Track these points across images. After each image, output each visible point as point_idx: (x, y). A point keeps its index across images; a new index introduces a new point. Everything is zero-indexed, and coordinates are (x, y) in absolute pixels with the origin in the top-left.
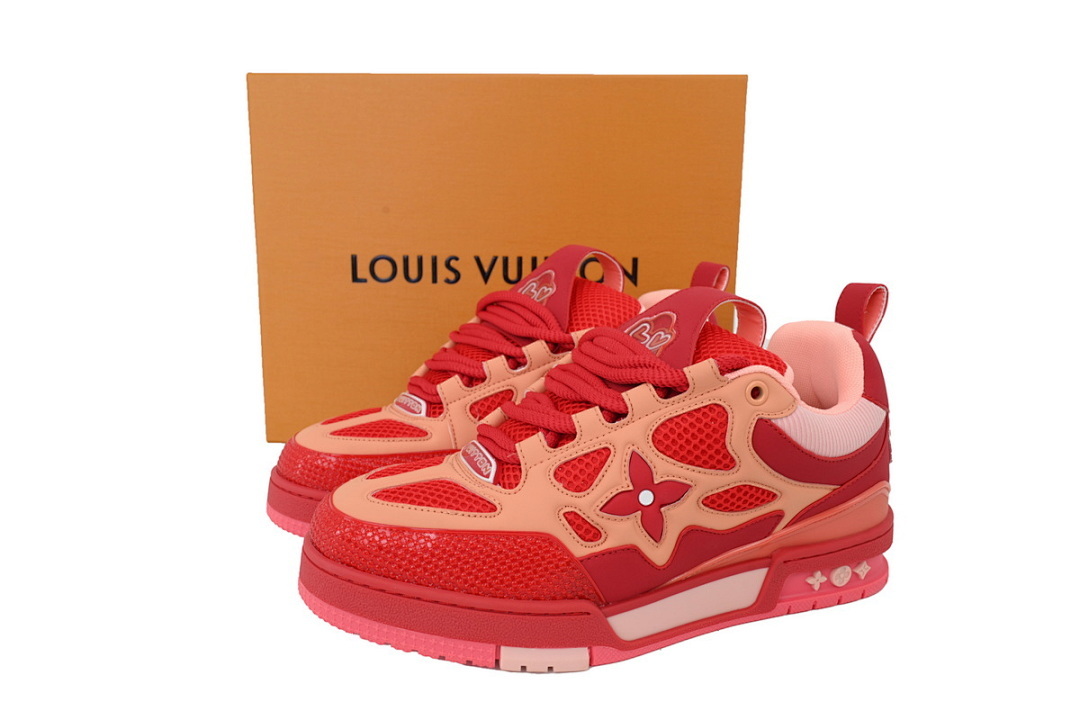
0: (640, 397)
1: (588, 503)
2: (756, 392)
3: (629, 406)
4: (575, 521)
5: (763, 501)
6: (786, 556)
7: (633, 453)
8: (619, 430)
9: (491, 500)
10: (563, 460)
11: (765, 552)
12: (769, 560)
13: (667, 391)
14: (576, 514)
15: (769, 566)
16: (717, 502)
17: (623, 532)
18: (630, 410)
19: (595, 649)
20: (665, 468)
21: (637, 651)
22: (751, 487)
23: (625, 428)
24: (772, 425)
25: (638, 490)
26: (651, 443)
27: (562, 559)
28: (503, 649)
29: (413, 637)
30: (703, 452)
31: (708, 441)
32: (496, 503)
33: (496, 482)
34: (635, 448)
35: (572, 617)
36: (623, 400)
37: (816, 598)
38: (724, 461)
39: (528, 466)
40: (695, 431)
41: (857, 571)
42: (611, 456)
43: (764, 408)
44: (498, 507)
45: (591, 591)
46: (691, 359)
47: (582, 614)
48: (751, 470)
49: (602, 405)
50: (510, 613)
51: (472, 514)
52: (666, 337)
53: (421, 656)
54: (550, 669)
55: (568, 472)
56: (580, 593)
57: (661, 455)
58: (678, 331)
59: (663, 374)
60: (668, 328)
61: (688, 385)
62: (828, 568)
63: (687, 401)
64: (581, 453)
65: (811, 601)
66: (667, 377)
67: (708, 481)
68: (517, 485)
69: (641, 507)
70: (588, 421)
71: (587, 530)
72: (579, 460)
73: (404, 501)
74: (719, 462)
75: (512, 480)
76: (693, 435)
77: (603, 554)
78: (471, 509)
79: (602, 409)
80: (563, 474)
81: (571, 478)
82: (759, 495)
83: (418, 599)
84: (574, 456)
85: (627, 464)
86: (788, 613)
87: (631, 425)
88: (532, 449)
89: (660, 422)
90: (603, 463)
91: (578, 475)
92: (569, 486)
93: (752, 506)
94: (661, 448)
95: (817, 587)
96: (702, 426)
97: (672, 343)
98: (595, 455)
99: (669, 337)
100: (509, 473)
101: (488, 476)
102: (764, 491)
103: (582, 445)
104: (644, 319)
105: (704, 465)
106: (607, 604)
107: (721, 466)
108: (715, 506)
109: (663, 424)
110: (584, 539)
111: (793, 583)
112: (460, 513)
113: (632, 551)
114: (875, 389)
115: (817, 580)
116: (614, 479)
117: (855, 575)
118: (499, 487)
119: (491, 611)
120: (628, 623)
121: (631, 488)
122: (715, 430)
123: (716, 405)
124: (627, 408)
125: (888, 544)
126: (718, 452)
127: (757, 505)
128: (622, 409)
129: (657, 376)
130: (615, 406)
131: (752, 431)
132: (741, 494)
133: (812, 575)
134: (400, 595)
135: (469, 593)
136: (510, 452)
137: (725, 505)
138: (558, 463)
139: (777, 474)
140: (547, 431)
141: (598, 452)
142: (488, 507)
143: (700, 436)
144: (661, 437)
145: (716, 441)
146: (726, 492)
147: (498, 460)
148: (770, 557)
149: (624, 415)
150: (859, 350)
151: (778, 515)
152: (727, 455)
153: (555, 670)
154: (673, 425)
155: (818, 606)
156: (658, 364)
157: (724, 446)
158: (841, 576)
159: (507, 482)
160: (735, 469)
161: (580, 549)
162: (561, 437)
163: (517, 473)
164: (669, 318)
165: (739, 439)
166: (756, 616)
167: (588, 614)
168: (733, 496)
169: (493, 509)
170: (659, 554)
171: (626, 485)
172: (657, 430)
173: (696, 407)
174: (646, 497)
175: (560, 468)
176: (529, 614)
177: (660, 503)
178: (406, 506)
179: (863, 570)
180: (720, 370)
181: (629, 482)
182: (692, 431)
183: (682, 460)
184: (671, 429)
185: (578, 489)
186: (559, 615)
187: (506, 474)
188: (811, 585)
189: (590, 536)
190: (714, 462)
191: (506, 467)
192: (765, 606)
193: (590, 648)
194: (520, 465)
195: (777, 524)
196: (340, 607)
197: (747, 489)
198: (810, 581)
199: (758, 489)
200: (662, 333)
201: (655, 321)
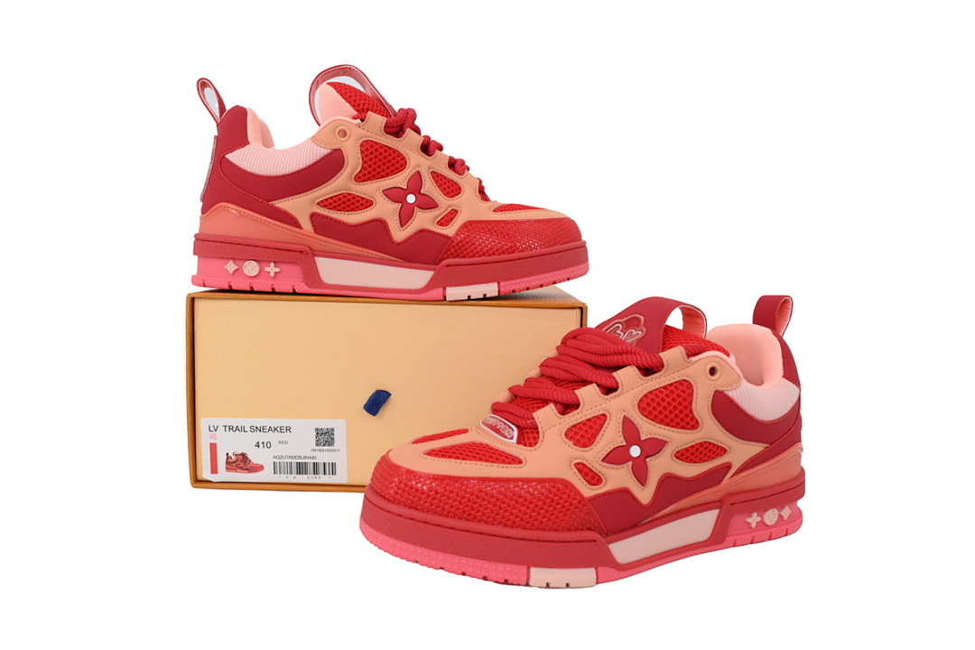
0: (627, 376)
1: (593, 456)
2: (713, 371)
3: (619, 381)
4: (583, 469)
5: (718, 455)
6: (732, 500)
7: (625, 417)
8: (613, 401)
9: (517, 455)
10: (572, 424)
11: (716, 497)
12: (720, 503)
13: (647, 371)
14: (583, 464)
15: (720, 507)
16: (685, 455)
17: (618, 477)
18: (620, 384)
19: (600, 569)
20: (648, 429)
21: (629, 572)
22: (710, 443)
23: (617, 399)
24: (725, 395)
25: (630, 444)
26: (637, 410)
27: (574, 499)
28: (532, 569)
29: (464, 561)
30: (676, 416)
31: (680, 408)
32: (522, 457)
33: (519, 442)
34: (625, 413)
35: (584, 544)
36: (614, 378)
37: (754, 534)
38: (691, 423)
39: (544, 429)
40: (670, 400)
41: (782, 513)
42: (608, 419)
43: (719, 382)
44: (524, 461)
45: (596, 524)
46: (661, 347)
47: (590, 541)
48: (710, 430)
49: (598, 382)
50: (538, 541)
51: (505, 465)
52: (637, 333)
53: (447, 573)
54: (568, 586)
55: (576, 433)
56: (588, 526)
57: (645, 418)
58: (647, 328)
59: (644, 358)
60: (638, 326)
61: (663, 366)
62: (762, 510)
63: (663, 378)
64: (584, 419)
65: (750, 536)
66: (646, 360)
67: (680, 438)
68: (536, 444)
69: (631, 458)
70: (589, 395)
71: (593, 478)
72: (584, 423)
73: (450, 457)
74: (688, 423)
75: (532, 441)
76: (668, 403)
77: (604, 494)
78: (503, 462)
79: (598, 385)
80: (572, 434)
81: (579, 437)
82: (715, 449)
83: (467, 531)
84: (579, 421)
85: (621, 425)
86: (734, 546)
87: (621, 397)
88: (546, 416)
89: (643, 394)
90: (602, 425)
91: (584, 434)
92: (577, 443)
93: (710, 458)
94: (646, 413)
95: (754, 526)
96: (675, 396)
97: (643, 337)
98: (596, 419)
99: (640, 333)
100: (529, 435)
101: (512, 438)
102: (718, 447)
103: (585, 413)
104: (616, 321)
105: (677, 426)
106: (607, 535)
107: (690, 427)
108: (683, 458)
109: (645, 396)
110: (590, 483)
111: (737, 521)
112: (495, 465)
113: (625, 492)
114: (791, 373)
115: (754, 520)
116: (611, 437)
117: (780, 516)
118: (521, 446)
119: (524, 539)
120: (623, 550)
121: (625, 444)
122: (684, 399)
123: (684, 380)
124: (617, 384)
125: (801, 494)
126: (687, 416)
127: (713, 458)
128: (614, 385)
129: (639, 360)
130: (608, 383)
131: (711, 399)
132: (702, 449)
133: (750, 516)
134: (453, 528)
135: (506, 526)
136: (529, 419)
137: (691, 457)
138: (568, 427)
139: (728, 433)
140: (556, 403)
141: (598, 417)
142: (516, 461)
143: (674, 404)
144: (644, 405)
145: (686, 407)
146: (692, 447)
147: (517, 426)
148: (721, 501)
149: (616, 389)
150: (778, 343)
151: (728, 466)
152: (693, 418)
153: (571, 586)
154: (653, 396)
155: (755, 541)
156: (638, 351)
157: (691, 411)
158: (771, 517)
159: (528, 442)
160: (699, 429)
161: (588, 491)
162: (567, 407)
163: (535, 435)
164: (639, 319)
165: (701, 406)
166: (711, 548)
167: (595, 541)
168: (697, 450)
169: (520, 462)
170: (645, 495)
171: (621, 442)
172: (641, 400)
173: (669, 382)
174: (635, 451)
175: (570, 430)
176: (551, 541)
177: (646, 455)
178: (453, 460)
179: (786, 512)
180: (687, 354)
181: (622, 439)
182: (667, 400)
183: (661, 422)
184: (652, 399)
185: (585, 446)
186: (574, 542)
187: (526, 436)
188: (749, 524)
189: (595, 481)
190: (684, 424)
191: (525, 431)
192: (717, 541)
193: (596, 568)
194: (537, 428)
195: (726, 474)
196: (404, 541)
197: (707, 445)
198: (749, 520)
199: (714, 445)
200: (634, 331)
201: (625, 322)
